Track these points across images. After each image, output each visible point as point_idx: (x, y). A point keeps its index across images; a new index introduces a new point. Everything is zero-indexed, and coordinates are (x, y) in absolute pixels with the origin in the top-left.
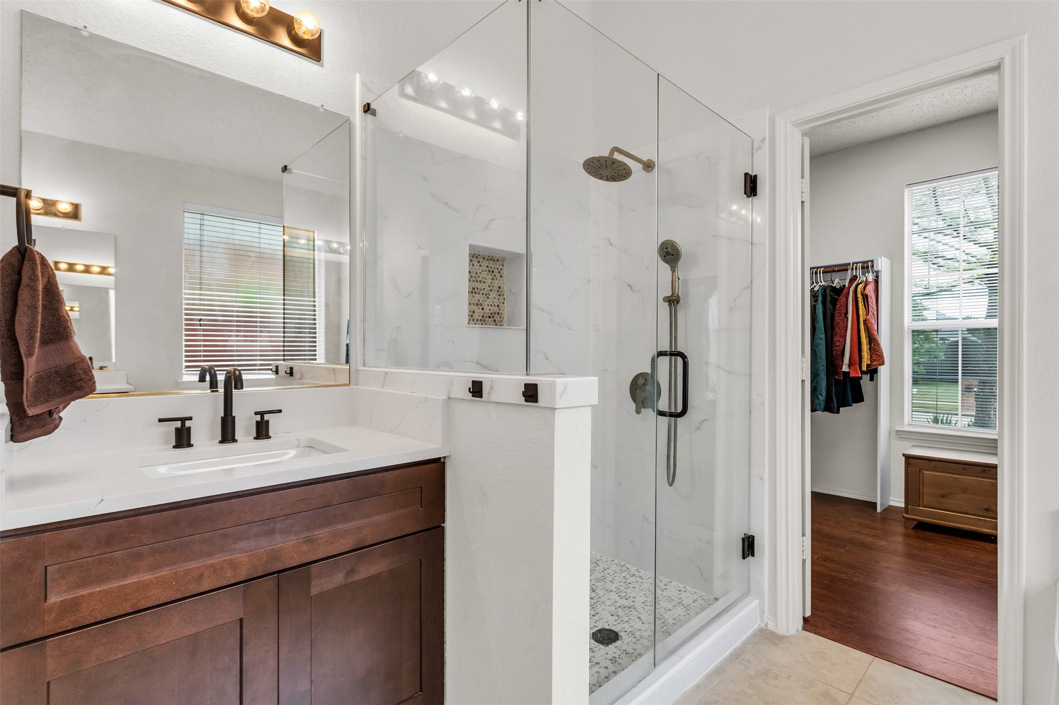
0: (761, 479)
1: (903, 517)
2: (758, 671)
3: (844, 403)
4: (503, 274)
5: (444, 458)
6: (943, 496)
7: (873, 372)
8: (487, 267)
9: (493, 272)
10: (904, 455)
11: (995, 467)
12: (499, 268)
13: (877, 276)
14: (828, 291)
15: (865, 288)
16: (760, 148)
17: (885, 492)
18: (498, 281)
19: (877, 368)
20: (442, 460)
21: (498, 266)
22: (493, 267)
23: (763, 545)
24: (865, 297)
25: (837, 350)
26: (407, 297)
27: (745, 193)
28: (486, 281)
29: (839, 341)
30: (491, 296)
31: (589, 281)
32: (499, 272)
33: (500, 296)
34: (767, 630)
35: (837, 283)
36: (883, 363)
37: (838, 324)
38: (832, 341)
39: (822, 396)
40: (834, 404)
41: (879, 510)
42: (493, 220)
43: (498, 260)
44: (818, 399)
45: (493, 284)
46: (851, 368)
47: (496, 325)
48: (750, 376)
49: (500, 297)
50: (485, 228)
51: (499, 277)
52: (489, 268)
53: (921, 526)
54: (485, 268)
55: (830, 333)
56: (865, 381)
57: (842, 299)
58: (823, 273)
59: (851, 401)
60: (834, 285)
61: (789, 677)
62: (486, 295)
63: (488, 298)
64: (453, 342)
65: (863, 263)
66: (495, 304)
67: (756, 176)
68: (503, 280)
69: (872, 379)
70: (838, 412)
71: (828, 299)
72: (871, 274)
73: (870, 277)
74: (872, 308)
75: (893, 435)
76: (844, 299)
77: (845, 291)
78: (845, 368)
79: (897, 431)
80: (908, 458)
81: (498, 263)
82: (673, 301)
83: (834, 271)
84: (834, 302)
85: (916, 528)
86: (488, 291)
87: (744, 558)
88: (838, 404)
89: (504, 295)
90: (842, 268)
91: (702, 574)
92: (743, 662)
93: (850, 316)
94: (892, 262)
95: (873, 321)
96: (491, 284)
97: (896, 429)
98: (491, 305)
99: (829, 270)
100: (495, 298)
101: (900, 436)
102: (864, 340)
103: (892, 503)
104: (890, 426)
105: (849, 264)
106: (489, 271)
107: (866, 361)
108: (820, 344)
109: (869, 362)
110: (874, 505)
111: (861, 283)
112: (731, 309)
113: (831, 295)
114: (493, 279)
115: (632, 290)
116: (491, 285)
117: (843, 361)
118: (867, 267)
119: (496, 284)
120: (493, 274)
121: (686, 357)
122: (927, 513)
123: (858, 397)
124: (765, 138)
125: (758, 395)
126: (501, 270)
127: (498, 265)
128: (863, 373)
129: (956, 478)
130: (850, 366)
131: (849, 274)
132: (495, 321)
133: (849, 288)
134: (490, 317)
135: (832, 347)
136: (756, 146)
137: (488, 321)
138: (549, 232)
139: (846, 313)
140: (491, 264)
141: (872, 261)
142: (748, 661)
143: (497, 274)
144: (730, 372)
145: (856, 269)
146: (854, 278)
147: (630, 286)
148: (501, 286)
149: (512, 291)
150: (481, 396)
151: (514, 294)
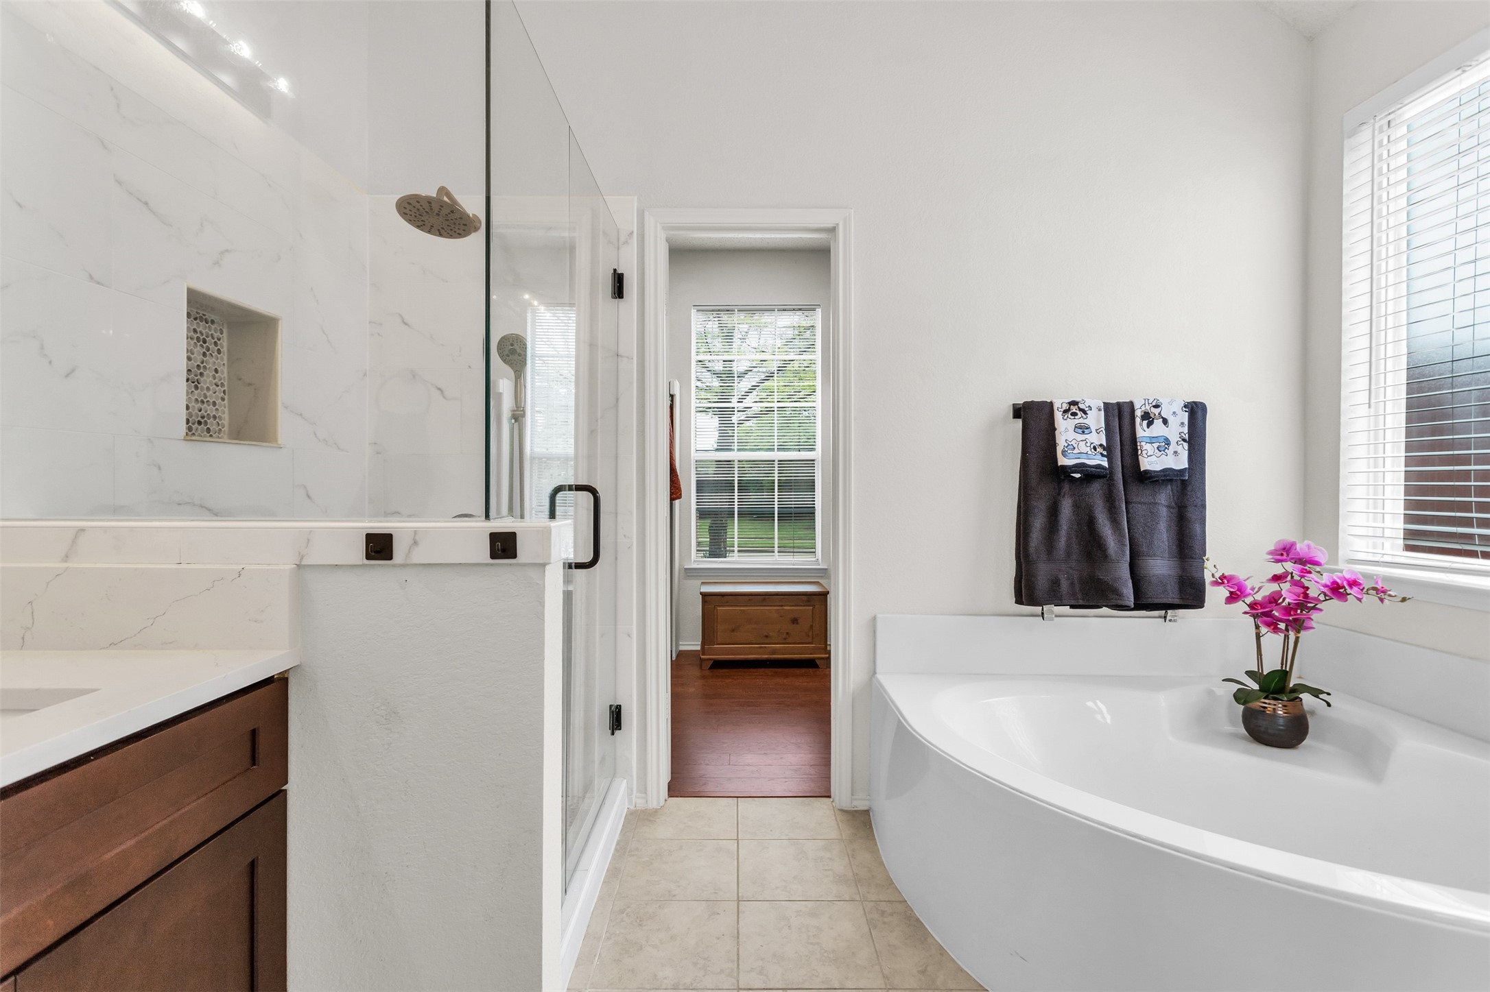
0: (629, 636)
1: (700, 658)
2: (651, 855)
4: (222, 348)
6: (733, 630)
9: (205, 342)
10: (701, 593)
12: (215, 335)
16: (626, 242)
18: (214, 359)
20: (279, 678)
21: (213, 332)
22: (204, 332)
26: (67, 376)
27: (611, 295)
28: (192, 356)
30: (202, 384)
31: (365, 375)
32: (216, 344)
33: (218, 386)
34: (637, 811)
36: (680, 497)
42: (227, 251)
45: (205, 364)
47: (211, 436)
48: (616, 513)
49: (217, 389)
50: (215, 264)
51: (216, 353)
52: (198, 335)
53: (718, 665)
61: (681, 848)
62: (193, 382)
63: (196, 387)
64: (159, 468)
66: (208, 399)
67: (623, 275)
68: (222, 359)
79: (686, 569)
80: (704, 597)
81: (213, 327)
82: (518, 417)
85: (712, 667)
86: (196, 376)
87: (612, 733)
89: (224, 386)
92: (633, 853)
96: (202, 363)
98: (203, 402)
100: (208, 389)
101: (689, 574)
103: (691, 647)
106: (198, 339)
114: (204, 355)
115: (444, 397)
116: (202, 365)
119: (211, 364)
120: (204, 345)
122: (725, 651)
124: (633, 232)
125: (625, 536)
126: (219, 340)
127: (214, 330)
129: (744, 610)
132: (208, 430)
134: (200, 423)
136: (622, 238)
137: (197, 429)
138: (312, 289)
140: (202, 327)
142: (637, 849)
143: (212, 347)
147: (439, 389)
148: (219, 369)
149: (240, 379)
150: (390, 557)
151: (250, 384)
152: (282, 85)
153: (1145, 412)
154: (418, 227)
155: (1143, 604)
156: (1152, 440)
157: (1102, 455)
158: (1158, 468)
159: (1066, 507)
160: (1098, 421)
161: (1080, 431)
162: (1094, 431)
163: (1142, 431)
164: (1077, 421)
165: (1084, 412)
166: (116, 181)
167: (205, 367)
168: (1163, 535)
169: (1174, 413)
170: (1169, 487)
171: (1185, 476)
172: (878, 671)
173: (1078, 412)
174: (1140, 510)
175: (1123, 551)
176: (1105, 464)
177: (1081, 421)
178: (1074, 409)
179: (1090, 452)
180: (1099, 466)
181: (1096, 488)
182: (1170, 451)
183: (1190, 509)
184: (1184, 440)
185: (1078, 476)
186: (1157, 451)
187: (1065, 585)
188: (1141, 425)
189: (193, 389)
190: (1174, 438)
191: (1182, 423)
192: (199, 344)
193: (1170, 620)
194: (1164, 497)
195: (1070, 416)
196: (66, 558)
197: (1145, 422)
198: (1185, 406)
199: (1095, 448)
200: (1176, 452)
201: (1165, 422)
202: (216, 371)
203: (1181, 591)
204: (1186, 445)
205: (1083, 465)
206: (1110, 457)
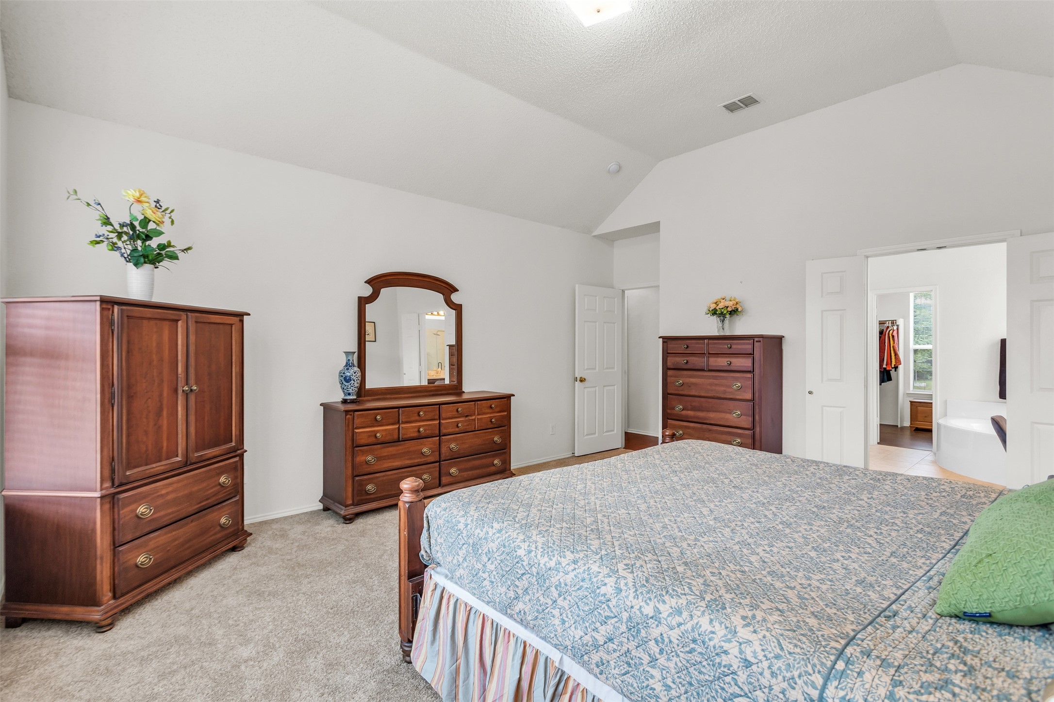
1: (910, 427)
3: (883, 382)
6: (926, 417)
7: (896, 368)
10: (910, 404)
11: (931, 403)
13: (898, 327)
15: (893, 332)
17: (902, 421)
19: (898, 366)
24: (893, 336)
29: (881, 355)
36: (901, 364)
37: (882, 347)
41: (899, 426)
56: (893, 373)
57: (882, 337)
59: (887, 381)
65: (892, 321)
69: (895, 371)
72: (895, 326)
73: (895, 328)
74: (896, 340)
75: (905, 394)
77: (884, 334)
78: (884, 365)
80: (911, 402)
83: (880, 324)
85: (915, 430)
90: (883, 322)
94: (905, 320)
95: (896, 346)
101: (908, 395)
102: (893, 354)
103: (905, 425)
104: (905, 391)
105: (885, 321)
107: (894, 363)
110: (897, 426)
111: (891, 329)
117: (884, 363)
118: (894, 322)
122: (919, 424)
123: (889, 379)
128: (892, 368)
130: (886, 365)
131: (885, 326)
133: (886, 332)
139: (885, 344)
141: (896, 320)
145: (889, 323)
146: (888, 327)
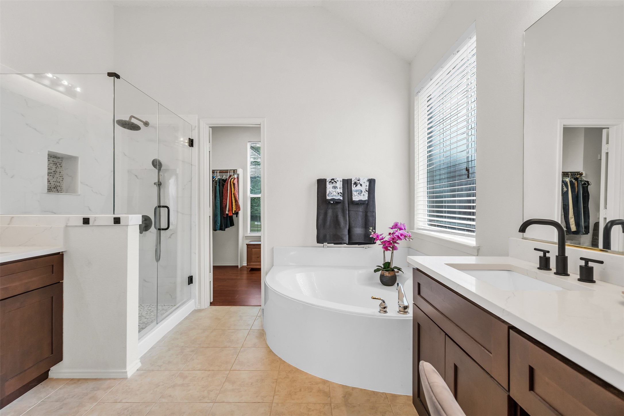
0: (195, 254)
1: (246, 267)
2: (194, 320)
3: (227, 227)
4: (62, 165)
5: (62, 252)
6: (258, 258)
7: (237, 214)
8: (53, 161)
9: (56, 164)
10: (246, 244)
11: (260, 245)
13: (238, 176)
14: (221, 181)
15: (234, 180)
17: (241, 262)
19: (238, 212)
20: (61, 253)
23: (195, 280)
24: (234, 184)
25: (224, 205)
26: (11, 177)
27: (189, 146)
29: (225, 201)
34: (197, 309)
35: (224, 177)
36: (240, 210)
37: (224, 194)
38: (222, 201)
39: (219, 224)
40: (223, 227)
41: (239, 267)
42: (61, 139)
43: (59, 158)
44: (217, 225)
46: (229, 212)
47: (58, 192)
48: (191, 215)
49: (60, 178)
50: (57, 143)
51: (60, 167)
53: (252, 270)
54: (52, 162)
55: (221, 198)
56: (234, 217)
57: (226, 184)
58: (219, 173)
59: (229, 225)
60: (223, 178)
63: (53, 178)
64: (39, 202)
65: (233, 170)
67: (193, 140)
68: (62, 169)
69: (237, 217)
70: (225, 230)
71: (221, 184)
72: (236, 175)
74: (236, 188)
75: (244, 237)
76: (227, 184)
77: (227, 181)
78: (227, 212)
79: (245, 236)
80: (248, 245)
82: (159, 184)
83: (223, 172)
84: (223, 185)
85: (250, 271)
86: (53, 174)
87: (189, 284)
88: (225, 227)
89: (63, 177)
90: (226, 171)
91: (171, 297)
93: (229, 191)
94: (243, 171)
95: (237, 194)
97: (245, 235)
98: (55, 182)
99: (222, 172)
100: (57, 178)
101: (246, 238)
102: (234, 201)
103: (243, 266)
104: (243, 235)
105: (228, 170)
106: (54, 163)
107: (234, 209)
108: (218, 202)
109: (235, 210)
111: (233, 178)
112: (183, 189)
113: (222, 182)
114: (56, 168)
115: (138, 178)
117: (226, 210)
118: (235, 172)
119: (58, 170)
121: (169, 208)
122: (254, 265)
123: (232, 224)
124: (196, 126)
125: (194, 222)
126: (61, 163)
127: (59, 160)
128: (233, 214)
130: (229, 211)
131: (228, 174)
132: (57, 190)
133: (229, 180)
134: (54, 188)
135: (222, 204)
136: (193, 128)
137: (54, 190)
138: (91, 146)
139: (227, 190)
140: (55, 160)
141: (236, 170)
143: (59, 165)
144: (183, 214)
145: (231, 172)
146: (230, 176)
147: (136, 176)
148: (61, 172)
149: (68, 175)
150: (89, 224)
151: (70, 176)
152: (78, 89)
153: (355, 182)
154: (124, 128)
155: (351, 243)
156: (356, 191)
157: (341, 196)
158: (357, 200)
159: (330, 212)
160: (340, 185)
161: (334, 188)
162: (339, 188)
163: (354, 188)
164: (333, 185)
165: (336, 182)
166: (26, 124)
167: (56, 172)
168: (360, 220)
169: (364, 182)
170: (363, 206)
171: (366, 202)
172: (274, 265)
173: (334, 182)
174: (352, 213)
175: (346, 226)
176: (341, 198)
177: (335, 185)
178: (333, 181)
179: (337, 195)
180: (339, 199)
181: (339, 206)
182: (362, 195)
183: (369, 213)
184: (367, 191)
185: (332, 202)
186: (358, 194)
187: (328, 236)
188: (353, 186)
189: (52, 178)
190: (364, 190)
191: (366, 186)
192: (54, 165)
193: (365, 248)
194: (361, 209)
195: (331, 183)
196: (9, 224)
197: (355, 185)
198: (368, 180)
199: (338, 194)
200: (364, 195)
201: (361, 185)
202: (60, 172)
203: (365, 238)
204: (367, 193)
205: (334, 199)
206: (343, 197)
